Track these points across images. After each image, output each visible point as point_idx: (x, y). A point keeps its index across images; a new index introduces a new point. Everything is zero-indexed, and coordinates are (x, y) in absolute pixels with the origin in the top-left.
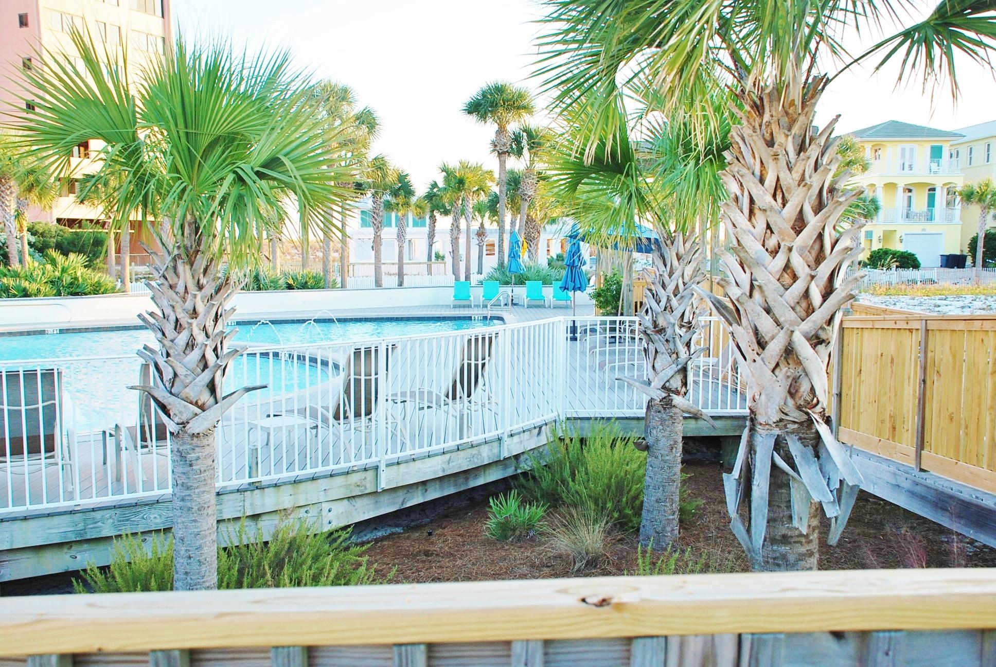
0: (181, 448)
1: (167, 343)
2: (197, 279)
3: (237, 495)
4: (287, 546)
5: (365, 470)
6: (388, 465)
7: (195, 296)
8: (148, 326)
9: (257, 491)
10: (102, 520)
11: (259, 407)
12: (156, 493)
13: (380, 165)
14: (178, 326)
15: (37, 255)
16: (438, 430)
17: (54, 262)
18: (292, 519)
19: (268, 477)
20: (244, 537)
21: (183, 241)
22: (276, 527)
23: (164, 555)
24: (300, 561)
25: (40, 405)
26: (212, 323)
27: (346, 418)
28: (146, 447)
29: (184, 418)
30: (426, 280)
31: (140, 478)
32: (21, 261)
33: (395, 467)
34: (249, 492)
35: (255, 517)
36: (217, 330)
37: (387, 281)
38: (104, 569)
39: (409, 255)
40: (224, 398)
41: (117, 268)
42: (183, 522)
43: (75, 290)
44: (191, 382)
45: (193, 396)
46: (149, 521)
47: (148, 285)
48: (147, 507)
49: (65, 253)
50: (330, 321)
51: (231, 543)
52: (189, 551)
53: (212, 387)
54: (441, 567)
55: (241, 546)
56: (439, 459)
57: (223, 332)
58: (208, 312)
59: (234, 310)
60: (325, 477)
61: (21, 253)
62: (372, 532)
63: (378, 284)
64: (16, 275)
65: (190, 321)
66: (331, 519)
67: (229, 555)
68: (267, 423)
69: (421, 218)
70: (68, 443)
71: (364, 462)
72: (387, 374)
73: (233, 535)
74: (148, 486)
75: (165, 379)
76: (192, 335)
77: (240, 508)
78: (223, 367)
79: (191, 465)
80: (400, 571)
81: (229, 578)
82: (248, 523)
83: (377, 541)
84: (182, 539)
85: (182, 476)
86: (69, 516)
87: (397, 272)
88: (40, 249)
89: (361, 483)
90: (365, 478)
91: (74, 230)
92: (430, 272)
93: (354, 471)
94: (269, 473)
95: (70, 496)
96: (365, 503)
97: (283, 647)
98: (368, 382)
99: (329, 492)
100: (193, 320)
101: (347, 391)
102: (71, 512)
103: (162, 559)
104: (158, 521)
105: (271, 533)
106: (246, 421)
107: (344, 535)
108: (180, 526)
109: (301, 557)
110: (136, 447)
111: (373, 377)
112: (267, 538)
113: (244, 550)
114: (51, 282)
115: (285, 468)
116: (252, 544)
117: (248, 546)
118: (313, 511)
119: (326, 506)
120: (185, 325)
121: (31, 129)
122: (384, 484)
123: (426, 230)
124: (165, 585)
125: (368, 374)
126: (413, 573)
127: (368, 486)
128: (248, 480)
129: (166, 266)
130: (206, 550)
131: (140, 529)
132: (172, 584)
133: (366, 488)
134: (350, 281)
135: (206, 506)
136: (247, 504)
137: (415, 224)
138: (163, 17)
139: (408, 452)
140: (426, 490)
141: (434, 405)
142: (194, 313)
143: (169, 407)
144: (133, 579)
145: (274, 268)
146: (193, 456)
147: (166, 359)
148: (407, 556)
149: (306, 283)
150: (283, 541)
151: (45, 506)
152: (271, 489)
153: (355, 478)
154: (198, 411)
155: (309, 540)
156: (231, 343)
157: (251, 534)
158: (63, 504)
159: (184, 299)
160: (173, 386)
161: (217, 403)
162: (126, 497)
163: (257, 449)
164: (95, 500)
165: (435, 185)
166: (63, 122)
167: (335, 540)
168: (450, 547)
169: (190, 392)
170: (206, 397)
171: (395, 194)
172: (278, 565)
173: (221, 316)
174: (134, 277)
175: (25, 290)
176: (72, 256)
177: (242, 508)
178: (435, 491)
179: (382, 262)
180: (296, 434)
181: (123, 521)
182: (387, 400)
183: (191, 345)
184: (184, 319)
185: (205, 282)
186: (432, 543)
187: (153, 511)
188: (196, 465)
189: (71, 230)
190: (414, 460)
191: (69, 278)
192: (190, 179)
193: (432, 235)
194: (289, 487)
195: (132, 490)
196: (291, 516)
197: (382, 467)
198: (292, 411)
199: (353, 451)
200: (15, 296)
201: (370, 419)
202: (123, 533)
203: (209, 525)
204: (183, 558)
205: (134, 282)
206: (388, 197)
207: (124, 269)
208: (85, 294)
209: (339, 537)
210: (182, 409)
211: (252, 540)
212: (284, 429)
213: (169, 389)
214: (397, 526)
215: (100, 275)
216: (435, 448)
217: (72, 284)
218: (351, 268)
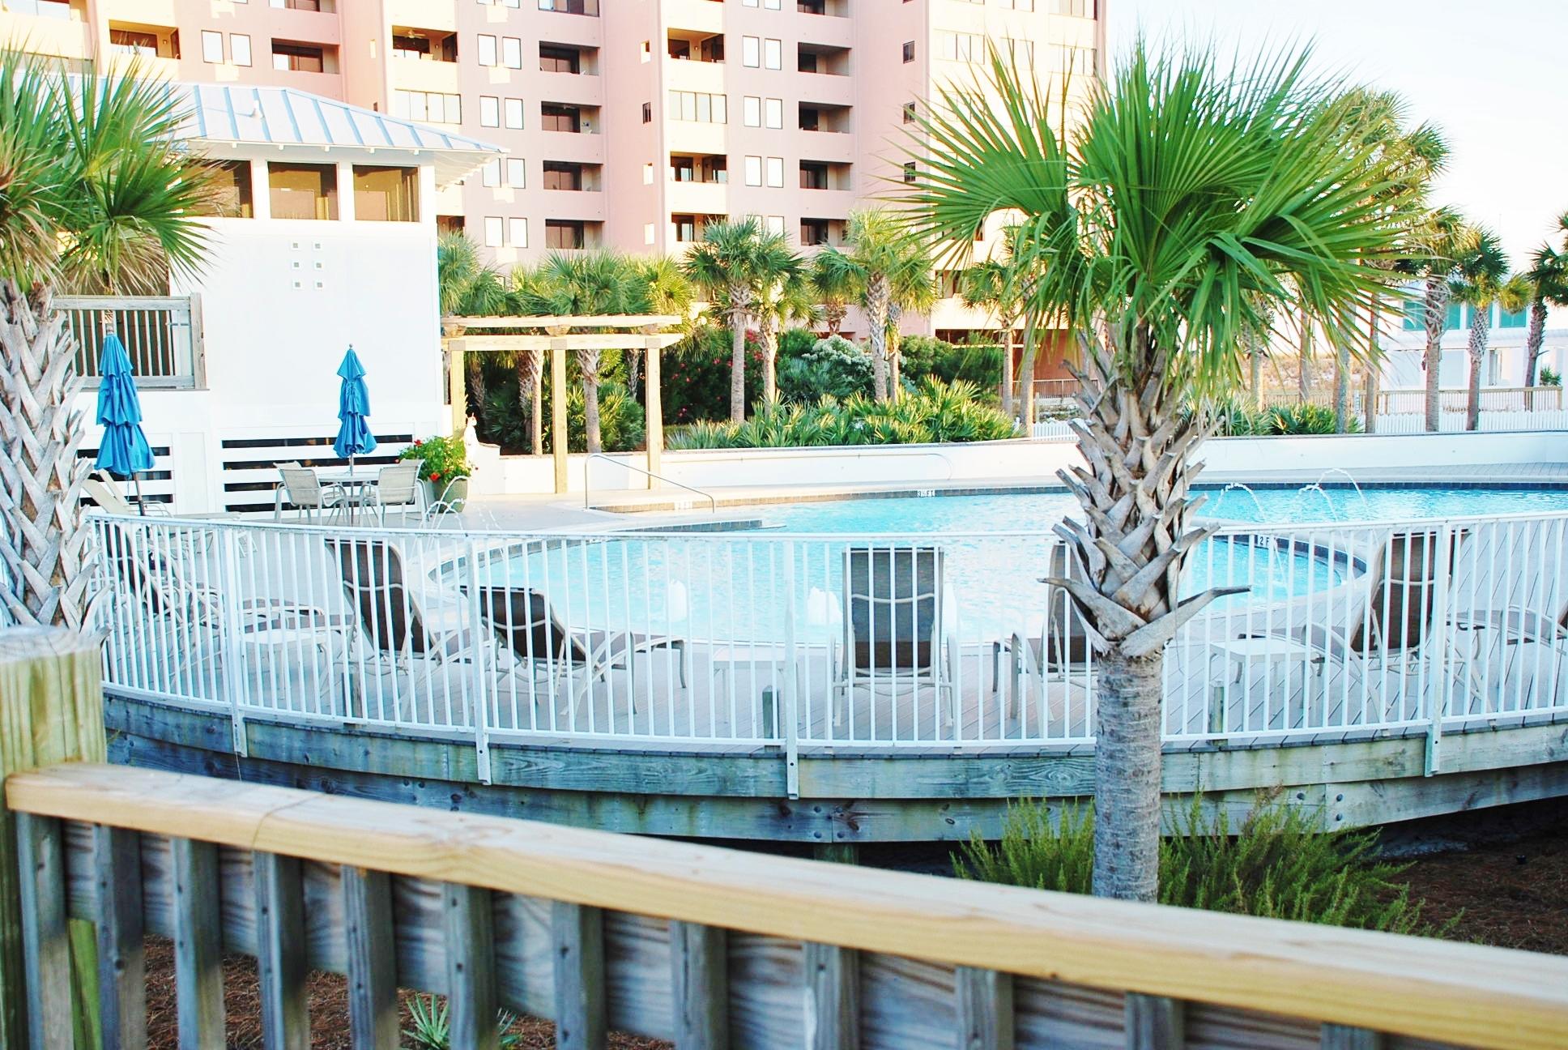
0: (1112, 677)
1: (1098, 514)
2: (1146, 416)
3: (1188, 758)
4: (1266, 848)
5: (1404, 738)
6: (1445, 734)
7: (1142, 444)
8: (1070, 488)
9: (1220, 755)
10: (991, 773)
11: (1228, 620)
12: (1067, 741)
13: (1446, 222)
14: (1115, 490)
15: (909, 383)
16: (1545, 681)
17: (931, 393)
18: (1274, 808)
19: (1238, 735)
20: (1198, 824)
21: (1128, 357)
22: (1249, 814)
23: (1078, 837)
24: (1288, 874)
25: (915, 599)
26: (1167, 486)
27: (1373, 648)
28: (1055, 670)
29: (1119, 632)
30: (1522, 419)
31: (1045, 716)
32: (889, 394)
33: (1459, 739)
34: (1207, 755)
35: (1216, 796)
36: (1174, 497)
37: (1445, 421)
38: (993, 845)
39: (1491, 375)
40: (1181, 604)
41: (1015, 401)
42: (1110, 791)
43: (958, 433)
44: (1131, 577)
45: (1133, 598)
46: (1055, 782)
47: (1074, 426)
48: (1054, 762)
49: (948, 381)
50: (1349, 486)
51: (1177, 830)
52: (1117, 835)
53: (1162, 586)
54: (1546, 924)
55: (1193, 838)
56: (1545, 733)
57: (1183, 501)
58: (1163, 468)
59: (1201, 466)
60: (1333, 743)
61: (889, 380)
62: (1410, 844)
63: (1432, 426)
64: (884, 413)
65: (1133, 482)
66: (1341, 812)
67: (1175, 851)
68: (1240, 647)
69: (1517, 309)
70: (948, 656)
71: (1402, 724)
72: (1451, 580)
73: (1180, 819)
74: (1056, 730)
75: (1092, 570)
76: (1135, 504)
77: (1191, 779)
78: (1181, 555)
79: (1125, 705)
80: (1466, 919)
81: (1174, 887)
82: (1203, 803)
83: (1422, 858)
84: (1108, 817)
85: (1112, 720)
86: (945, 762)
87: (1466, 404)
88: (913, 375)
89: (1396, 758)
90: (1404, 752)
91: (958, 347)
92: (1529, 406)
93: (1383, 739)
94: (1241, 728)
95: (949, 733)
96: (1401, 794)
97: (1343, 1026)
98: (1415, 592)
99: (1339, 769)
100: (1138, 481)
101: (1377, 605)
102: (950, 757)
103: (1076, 843)
104: (1068, 784)
105: (1242, 824)
106: (1208, 642)
107: (1365, 842)
108: (1106, 796)
109: (1290, 868)
110: (1040, 670)
111: (1425, 583)
112: (1234, 830)
113: (1199, 844)
114: (928, 422)
115: (1267, 720)
116: (1211, 838)
117: (1203, 839)
118: (1311, 797)
119: (1332, 792)
120: (1126, 488)
121: (925, 200)
122: (1436, 765)
123: (1526, 331)
124: (1079, 884)
125: (1416, 577)
126: (1488, 924)
127: (1408, 765)
128: (1206, 736)
129: (1100, 397)
130: (1142, 838)
131: (1044, 794)
132: (1089, 882)
133: (1403, 766)
134: (1381, 422)
135: (1145, 769)
136: (1204, 772)
137: (1504, 323)
138: (1096, 17)
139: (1484, 715)
140: (1515, 785)
141: (1538, 637)
142: (1140, 471)
143: (1096, 613)
144: (1033, 866)
145: (1254, 400)
146: (1129, 690)
147: (1096, 540)
148: (1476, 894)
149: (1305, 424)
150: (1261, 838)
151: (915, 744)
152: (1243, 754)
153: (1385, 750)
154: (1140, 621)
155: (1304, 844)
156: (1194, 519)
157: (1208, 821)
158: (939, 744)
159: (1126, 449)
160: (1103, 581)
161: (1168, 610)
162: (1024, 743)
163: (1222, 688)
164: (982, 744)
165: (1548, 253)
166: (968, 187)
167: (1349, 849)
168: (1561, 890)
169: (1130, 592)
170: (1152, 601)
171: (1471, 270)
172: (1253, 878)
173: (1181, 474)
174: (1038, 415)
175: (893, 433)
176: (956, 384)
177: (1195, 778)
178: (1534, 788)
179: (1440, 388)
180: (1288, 670)
181: (1019, 778)
182: (1448, 623)
183: (1133, 519)
184: (1125, 478)
185: (1159, 422)
186: (1525, 877)
187: (1061, 768)
188: (1133, 705)
189: (954, 347)
190: (1495, 729)
191: (950, 417)
192: (1144, 262)
193: (1536, 341)
194: (1273, 754)
195: (1034, 733)
196: (1277, 801)
197: (1436, 735)
198: (1283, 632)
199: (1383, 706)
200: (880, 442)
201: (1416, 654)
202: (1021, 795)
203: (1149, 801)
204: (1107, 845)
205: (1038, 423)
206: (1456, 277)
207: (1025, 402)
208: (972, 439)
209: (1357, 844)
210: (1116, 618)
211: (1211, 832)
212: (1268, 659)
213: (1097, 586)
214: (1455, 839)
215: (992, 411)
216: (1535, 712)
217: (954, 424)
218: (1382, 399)
